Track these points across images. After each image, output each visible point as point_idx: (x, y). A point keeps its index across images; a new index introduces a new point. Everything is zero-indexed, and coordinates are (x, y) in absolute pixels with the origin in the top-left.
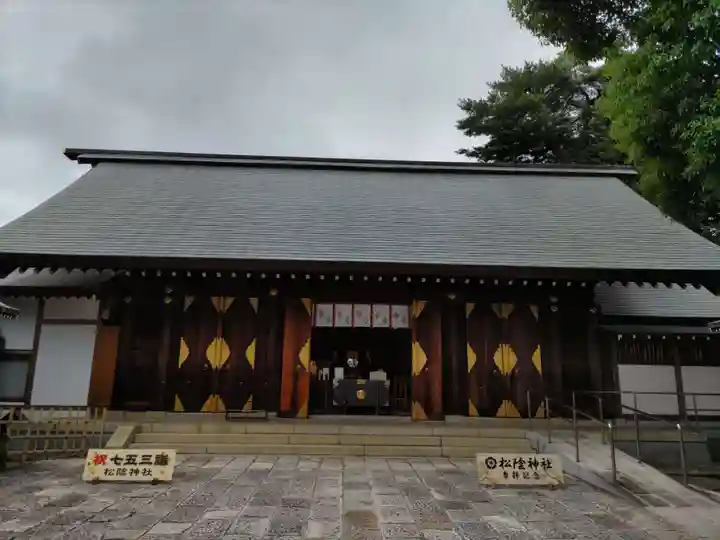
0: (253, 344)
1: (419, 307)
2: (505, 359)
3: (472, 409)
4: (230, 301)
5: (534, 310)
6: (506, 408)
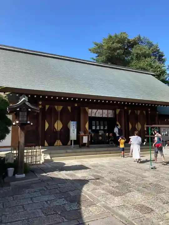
1: (118, 111)
4: (61, 107)
5: (145, 113)
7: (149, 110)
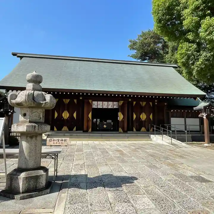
0: (75, 112)
1: (121, 102)
2: (143, 117)
3: (134, 130)
4: (68, 100)
5: (151, 103)
6: (143, 129)
7: (156, 101)
